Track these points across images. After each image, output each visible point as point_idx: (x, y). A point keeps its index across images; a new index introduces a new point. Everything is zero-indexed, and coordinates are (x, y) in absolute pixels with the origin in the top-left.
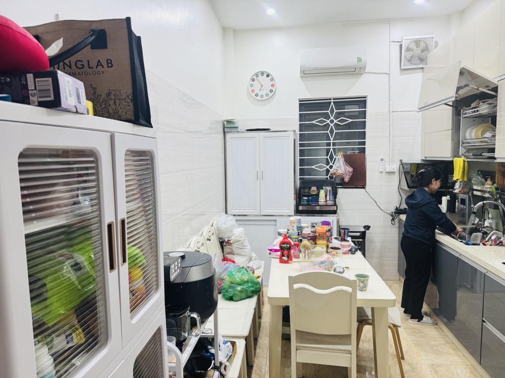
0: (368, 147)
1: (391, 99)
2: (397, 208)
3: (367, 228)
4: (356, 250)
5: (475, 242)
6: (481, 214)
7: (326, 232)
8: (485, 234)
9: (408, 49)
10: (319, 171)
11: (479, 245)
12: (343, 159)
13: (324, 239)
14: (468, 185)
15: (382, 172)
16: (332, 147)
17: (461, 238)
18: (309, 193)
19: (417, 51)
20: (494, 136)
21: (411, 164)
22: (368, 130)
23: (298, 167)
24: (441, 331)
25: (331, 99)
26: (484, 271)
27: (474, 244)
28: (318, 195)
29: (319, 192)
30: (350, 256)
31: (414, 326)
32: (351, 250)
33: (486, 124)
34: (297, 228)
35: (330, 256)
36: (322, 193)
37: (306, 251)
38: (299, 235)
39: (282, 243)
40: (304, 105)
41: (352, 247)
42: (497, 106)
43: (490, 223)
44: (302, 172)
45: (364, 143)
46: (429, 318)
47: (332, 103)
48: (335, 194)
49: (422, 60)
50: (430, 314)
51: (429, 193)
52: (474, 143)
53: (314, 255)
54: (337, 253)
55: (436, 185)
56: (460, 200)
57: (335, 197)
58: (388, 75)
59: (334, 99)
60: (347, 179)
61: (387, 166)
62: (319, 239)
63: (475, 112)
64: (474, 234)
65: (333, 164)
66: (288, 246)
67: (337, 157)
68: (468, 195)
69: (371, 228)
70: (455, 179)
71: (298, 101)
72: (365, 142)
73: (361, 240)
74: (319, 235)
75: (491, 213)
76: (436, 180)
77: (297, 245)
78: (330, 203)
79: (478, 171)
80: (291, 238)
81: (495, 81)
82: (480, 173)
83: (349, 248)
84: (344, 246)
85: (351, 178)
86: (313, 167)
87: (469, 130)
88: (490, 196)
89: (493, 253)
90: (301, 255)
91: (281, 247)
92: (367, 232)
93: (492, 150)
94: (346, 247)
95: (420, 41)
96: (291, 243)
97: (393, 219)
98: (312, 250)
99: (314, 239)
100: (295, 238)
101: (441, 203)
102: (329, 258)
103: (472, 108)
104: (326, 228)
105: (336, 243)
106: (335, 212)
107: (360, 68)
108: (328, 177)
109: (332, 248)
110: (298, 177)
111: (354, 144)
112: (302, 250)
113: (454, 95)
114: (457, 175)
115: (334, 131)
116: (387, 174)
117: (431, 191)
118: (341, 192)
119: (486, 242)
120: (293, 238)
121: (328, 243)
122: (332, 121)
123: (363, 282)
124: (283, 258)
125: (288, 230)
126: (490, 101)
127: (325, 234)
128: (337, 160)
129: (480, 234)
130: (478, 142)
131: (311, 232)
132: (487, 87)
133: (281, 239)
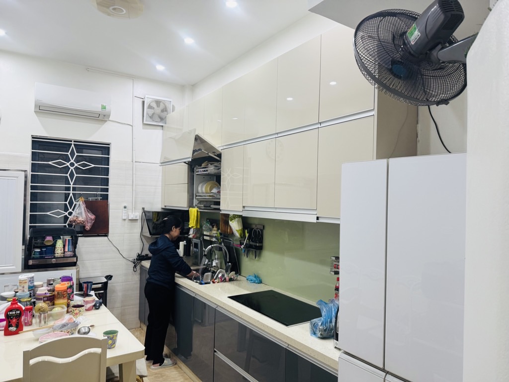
0: (111, 194)
1: (134, 149)
2: (139, 255)
3: (109, 277)
4: (100, 304)
5: (206, 281)
6: (210, 256)
7: (68, 289)
8: (214, 273)
9: (150, 107)
10: (55, 217)
11: (209, 283)
12: (84, 206)
13: (64, 297)
14: (199, 232)
15: (125, 220)
16: (71, 192)
17: (196, 279)
18: (43, 243)
19: (158, 110)
20: (219, 192)
21: (153, 212)
22: (112, 177)
23: (28, 213)
24: (180, 370)
25: (71, 141)
26: (214, 306)
27: (206, 283)
28: (54, 246)
29: (55, 243)
30: (94, 312)
31: (156, 371)
32: (95, 306)
33: (212, 182)
34: (29, 288)
35: (72, 316)
36: (59, 244)
37: (42, 315)
38: (30, 296)
39: (9, 310)
40: (38, 143)
41: (96, 301)
42: (220, 168)
43: (217, 263)
44: (33, 219)
45: (107, 190)
46: (169, 359)
47: (73, 146)
48: (74, 244)
49: (162, 119)
50: (170, 355)
51: (170, 239)
52: (205, 196)
53: (51, 318)
54: (80, 311)
55: (175, 232)
56: (193, 244)
57: (75, 247)
58: (131, 127)
59: (74, 141)
60: (88, 227)
61: (130, 214)
62: (58, 298)
63: (205, 171)
64: (206, 274)
65: (73, 210)
66: (19, 312)
67: (78, 203)
68: (200, 239)
69: (113, 277)
70: (190, 226)
71: (30, 137)
72: (108, 188)
73: (103, 292)
74: (58, 293)
75: (217, 255)
76: (176, 228)
77: (30, 310)
78: (68, 254)
79: (207, 219)
80: (20, 302)
81: (219, 149)
82: (208, 220)
83: (93, 304)
84: (87, 302)
85: (93, 226)
86: (48, 213)
87: (200, 186)
88: (216, 240)
89: (219, 289)
90: (34, 321)
91: (7, 316)
92: (109, 282)
93: (218, 203)
94: (90, 303)
95: (160, 102)
96: (22, 308)
97: (135, 267)
98: (49, 313)
99: (51, 299)
100: (26, 301)
101: (179, 249)
102: (71, 319)
103: (203, 168)
104: (67, 284)
105: (78, 300)
106: (74, 264)
107: (104, 116)
108: (66, 224)
109: (74, 306)
110: (28, 224)
111: (96, 190)
112: (37, 314)
113: (191, 156)
114: (192, 223)
115: (74, 175)
116: (129, 221)
117: (172, 239)
118: (81, 240)
119: (215, 280)
120: (24, 302)
121: (69, 301)
122: (72, 165)
123: (112, 339)
124: (11, 329)
125: (16, 292)
126: (216, 164)
127: (66, 291)
128: (77, 206)
129: (210, 274)
130: (208, 196)
131: (49, 291)
132: (214, 153)
133: (6, 305)
